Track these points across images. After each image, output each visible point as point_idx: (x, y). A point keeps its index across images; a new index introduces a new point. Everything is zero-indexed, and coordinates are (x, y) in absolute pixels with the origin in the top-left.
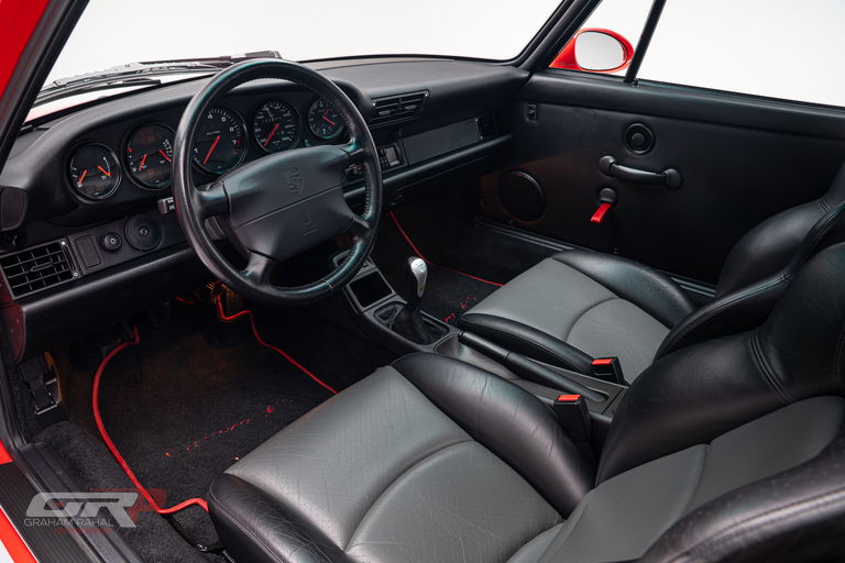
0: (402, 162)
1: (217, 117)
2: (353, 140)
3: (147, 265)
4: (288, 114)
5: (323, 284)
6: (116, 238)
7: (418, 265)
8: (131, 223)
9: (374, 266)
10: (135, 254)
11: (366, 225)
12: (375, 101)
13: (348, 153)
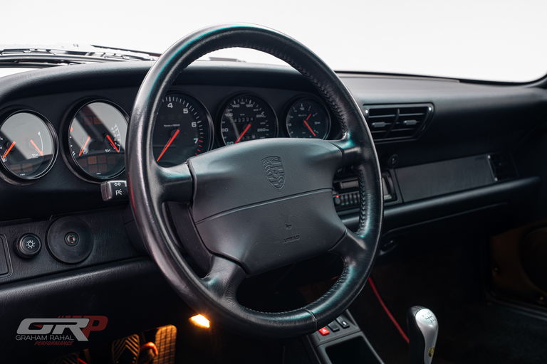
0: (395, 198)
1: (178, 107)
2: (347, 135)
3: (70, 278)
4: (262, 115)
5: (305, 314)
6: (35, 241)
7: (425, 318)
8: (57, 225)
9: (357, 328)
10: (56, 267)
11: (362, 244)
12: (369, 107)
13: (342, 150)
